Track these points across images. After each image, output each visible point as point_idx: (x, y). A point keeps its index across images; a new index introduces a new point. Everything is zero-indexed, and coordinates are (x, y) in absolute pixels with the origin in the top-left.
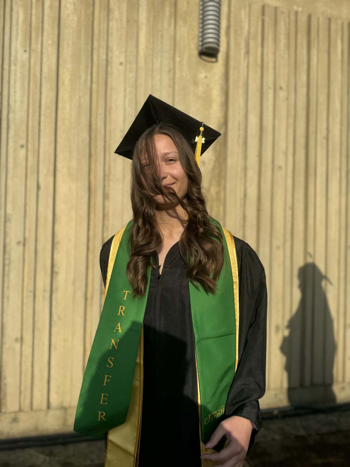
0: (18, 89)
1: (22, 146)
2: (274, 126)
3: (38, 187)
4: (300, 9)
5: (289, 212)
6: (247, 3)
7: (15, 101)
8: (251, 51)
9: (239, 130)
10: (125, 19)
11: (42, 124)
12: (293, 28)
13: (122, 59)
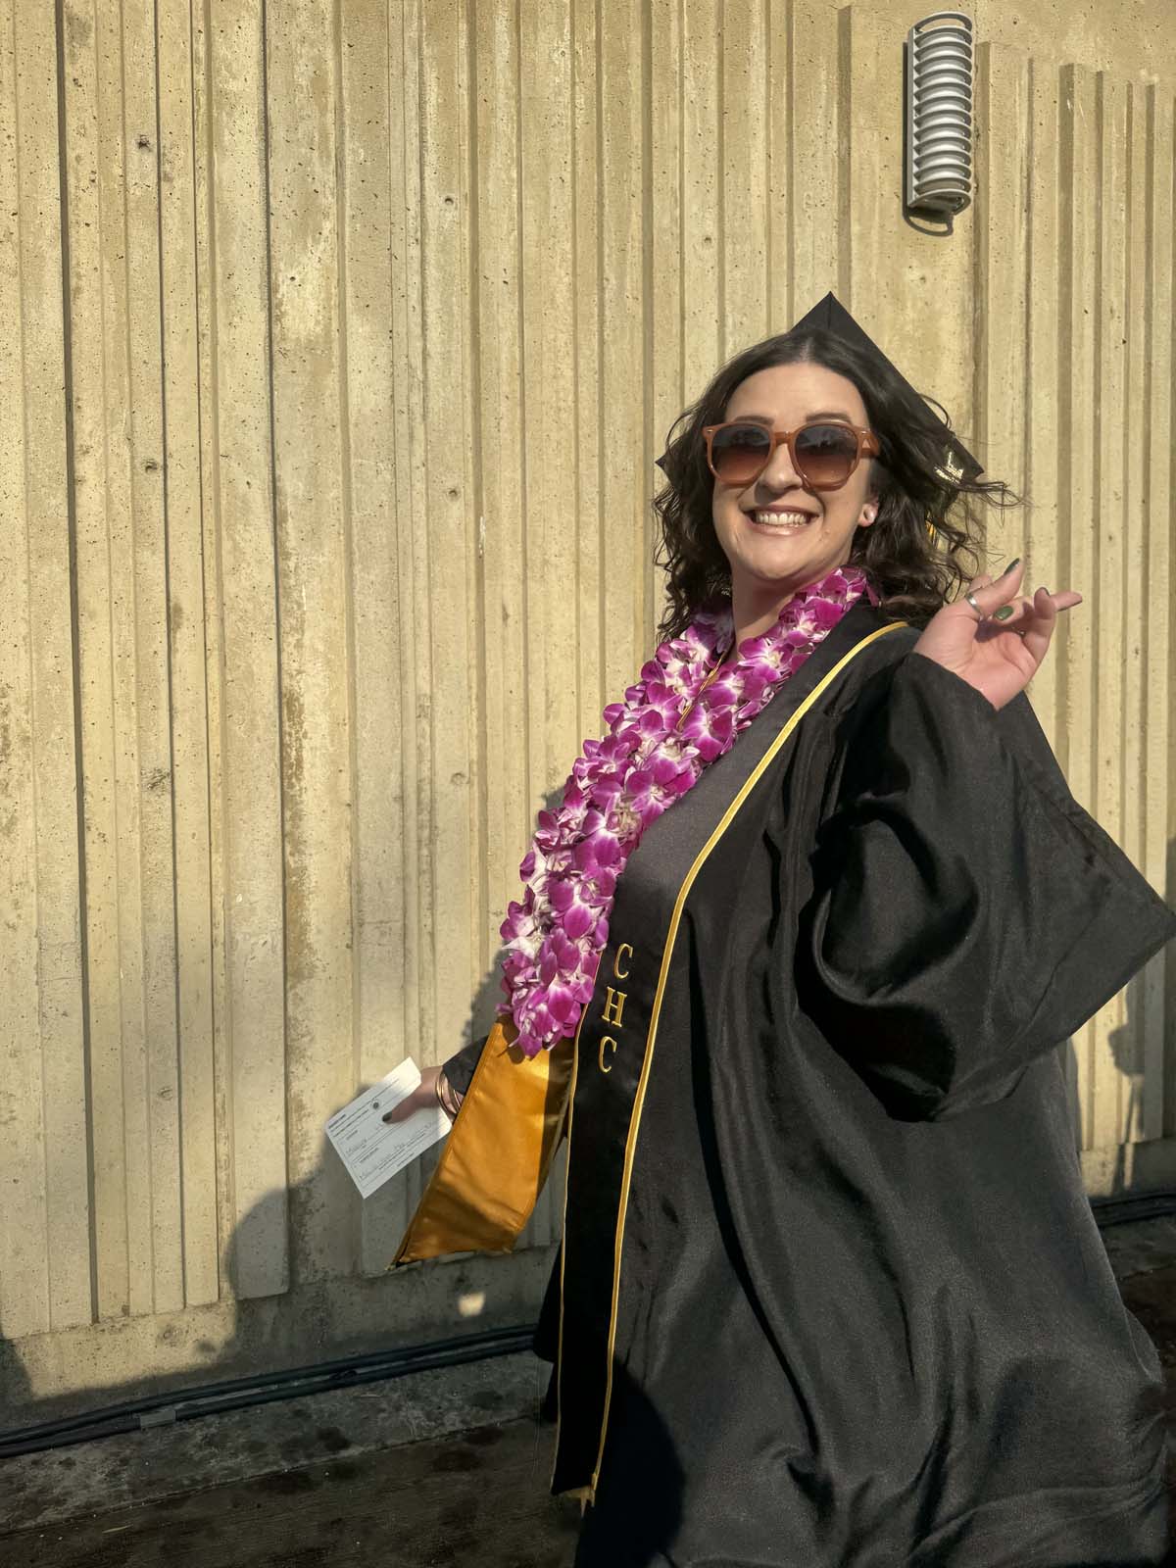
0: (432, 318)
1: (454, 492)
2: (1097, 419)
3: (506, 617)
4: (1156, 79)
5: (1135, 663)
6: (1025, 59)
7: (425, 355)
8: (1037, 204)
9: (1012, 434)
10: (713, 104)
11: (504, 424)
12: (1139, 135)
13: (711, 229)
